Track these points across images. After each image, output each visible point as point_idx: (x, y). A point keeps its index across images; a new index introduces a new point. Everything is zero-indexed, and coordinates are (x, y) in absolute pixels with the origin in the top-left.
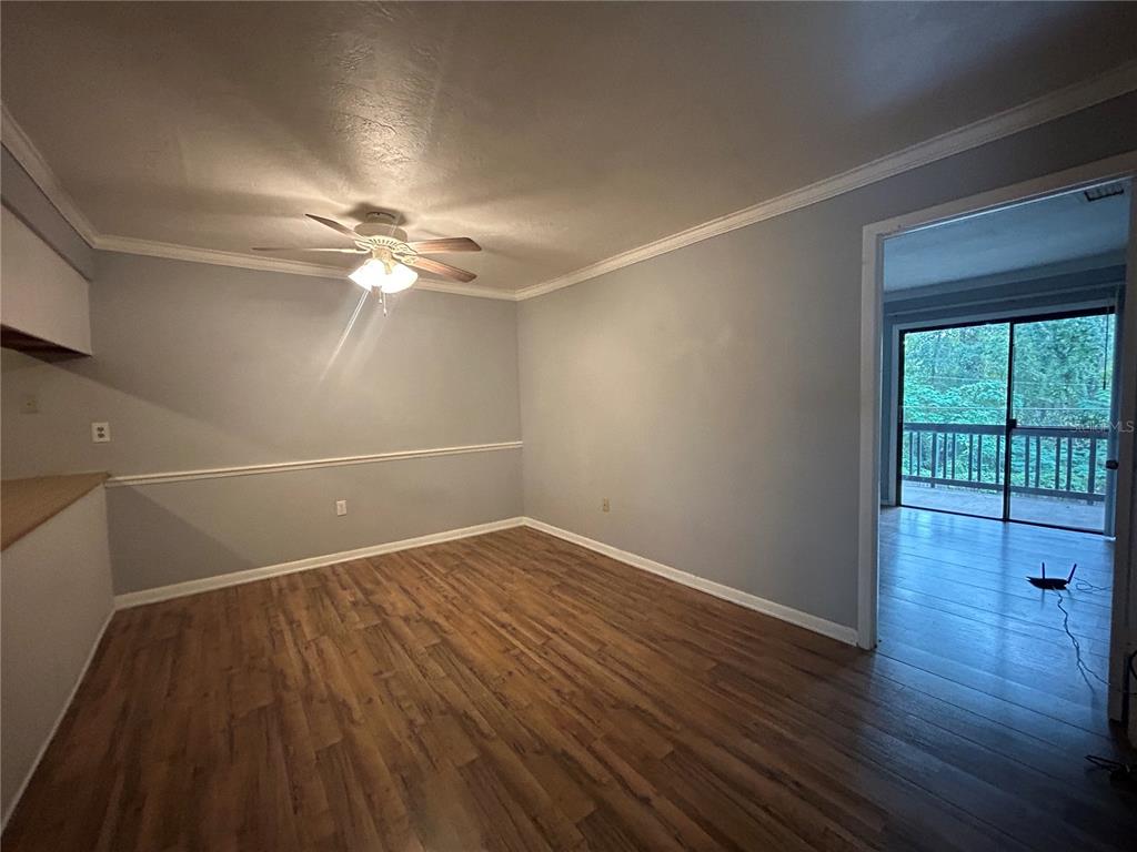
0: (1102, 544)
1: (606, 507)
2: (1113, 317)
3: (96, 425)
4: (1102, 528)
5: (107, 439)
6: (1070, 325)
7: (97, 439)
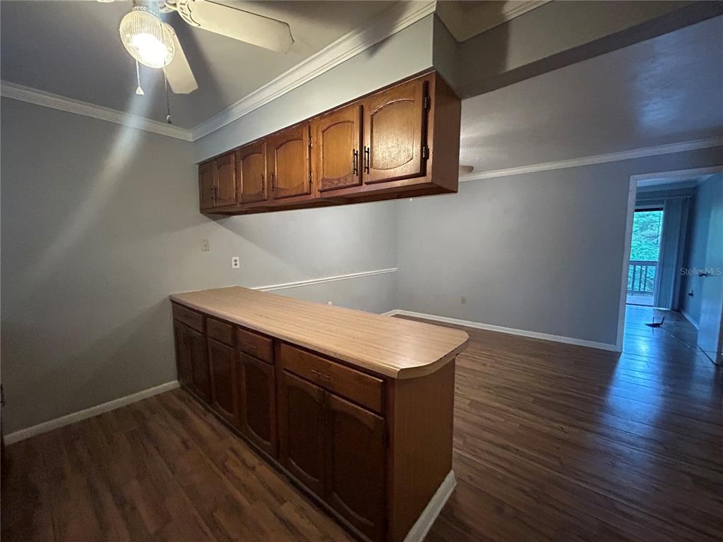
0: (652, 311)
1: (463, 301)
2: (662, 212)
3: (234, 258)
4: (652, 304)
5: (238, 267)
6: (647, 215)
7: (234, 267)
